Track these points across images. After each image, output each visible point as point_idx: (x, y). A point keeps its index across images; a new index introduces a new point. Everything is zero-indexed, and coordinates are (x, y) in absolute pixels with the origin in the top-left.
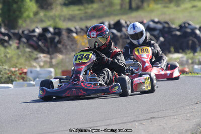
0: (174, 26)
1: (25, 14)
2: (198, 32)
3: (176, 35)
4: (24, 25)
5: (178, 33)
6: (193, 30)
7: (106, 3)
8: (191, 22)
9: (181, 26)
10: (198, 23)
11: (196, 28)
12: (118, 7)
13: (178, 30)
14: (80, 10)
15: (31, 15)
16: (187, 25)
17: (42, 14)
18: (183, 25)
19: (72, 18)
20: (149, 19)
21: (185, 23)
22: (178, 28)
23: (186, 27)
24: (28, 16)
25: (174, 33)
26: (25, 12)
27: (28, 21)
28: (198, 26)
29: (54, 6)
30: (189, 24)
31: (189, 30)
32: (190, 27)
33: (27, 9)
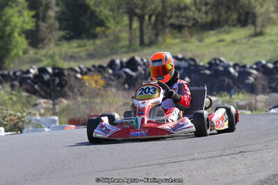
0: (201, 64)
1: (14, 52)
2: (232, 70)
3: (205, 74)
4: (12, 66)
5: (208, 72)
6: (226, 68)
7: (111, 38)
8: (222, 59)
9: (210, 63)
10: (231, 60)
11: (229, 66)
12: (126, 43)
13: (208, 69)
14: (78, 47)
15: (21, 53)
16: (218, 62)
17: (32, 52)
18: (213, 62)
19: (72, 58)
21: (215, 59)
22: (207, 66)
23: (217, 65)
24: (17, 55)
25: (202, 72)
26: (12, 49)
27: (16, 61)
28: (231, 63)
29: (46, 42)
30: (220, 61)
31: (221, 69)
32: (222, 64)
33: (15, 46)
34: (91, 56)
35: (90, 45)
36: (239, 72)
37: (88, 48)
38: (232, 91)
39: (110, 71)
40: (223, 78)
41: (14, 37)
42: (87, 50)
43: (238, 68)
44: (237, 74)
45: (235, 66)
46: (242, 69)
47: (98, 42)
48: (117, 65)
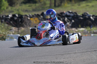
0: (79, 15)
1: (2, 8)
2: (92, 18)
3: (80, 19)
4: (1, 13)
5: (82, 18)
6: (89, 17)
7: (43, 3)
8: (88, 13)
9: (83, 15)
10: (92, 14)
12: (49, 5)
14: (29, 6)
15: (5, 8)
16: (86, 14)
17: (10, 8)
18: (84, 14)
19: (26, 11)
20: (66, 11)
21: (85, 13)
22: (82, 16)
24: (4, 9)
28: (91, 15)
29: (16, 4)
30: (87, 14)
31: (87, 17)
32: (88, 15)
33: (3, 5)
34: (34, 10)
35: (34, 6)
36: (95, 19)
37: (33, 7)
38: (92, 26)
39: (42, 17)
40: (88, 21)
41: (3, 2)
42: (32, 8)
43: (94, 17)
44: (93, 19)
45: (93, 16)
46: (96, 18)
47: (37, 5)
48: (44, 14)
